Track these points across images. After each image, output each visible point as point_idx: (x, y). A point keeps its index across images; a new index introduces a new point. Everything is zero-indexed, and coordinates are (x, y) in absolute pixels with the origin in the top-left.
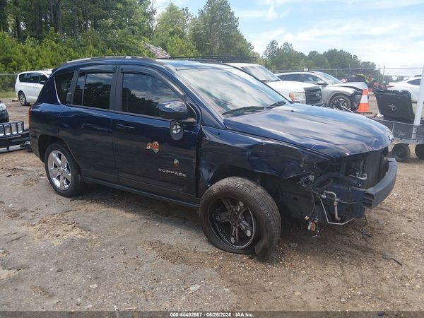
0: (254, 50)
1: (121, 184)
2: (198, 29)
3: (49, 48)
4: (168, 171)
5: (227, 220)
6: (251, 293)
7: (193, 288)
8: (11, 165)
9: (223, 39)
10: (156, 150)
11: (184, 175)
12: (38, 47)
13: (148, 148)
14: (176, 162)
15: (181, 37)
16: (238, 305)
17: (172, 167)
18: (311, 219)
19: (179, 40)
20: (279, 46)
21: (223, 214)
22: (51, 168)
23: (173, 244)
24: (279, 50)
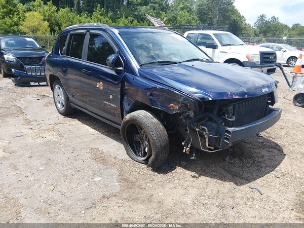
0: (246, 22)
1: (87, 110)
2: (202, 5)
3: (96, 19)
4: (107, 103)
5: (139, 140)
6: (131, 188)
7: (96, 179)
8: (43, 94)
9: (222, 14)
10: (101, 88)
11: (115, 106)
12: (89, 18)
13: (98, 86)
14: (111, 97)
15: (188, 12)
16: (117, 194)
17: (109, 100)
18: (186, 145)
19: (187, 14)
20: (267, 19)
21: (137, 135)
22: (56, 96)
23: (105, 151)
24: (266, 22)
